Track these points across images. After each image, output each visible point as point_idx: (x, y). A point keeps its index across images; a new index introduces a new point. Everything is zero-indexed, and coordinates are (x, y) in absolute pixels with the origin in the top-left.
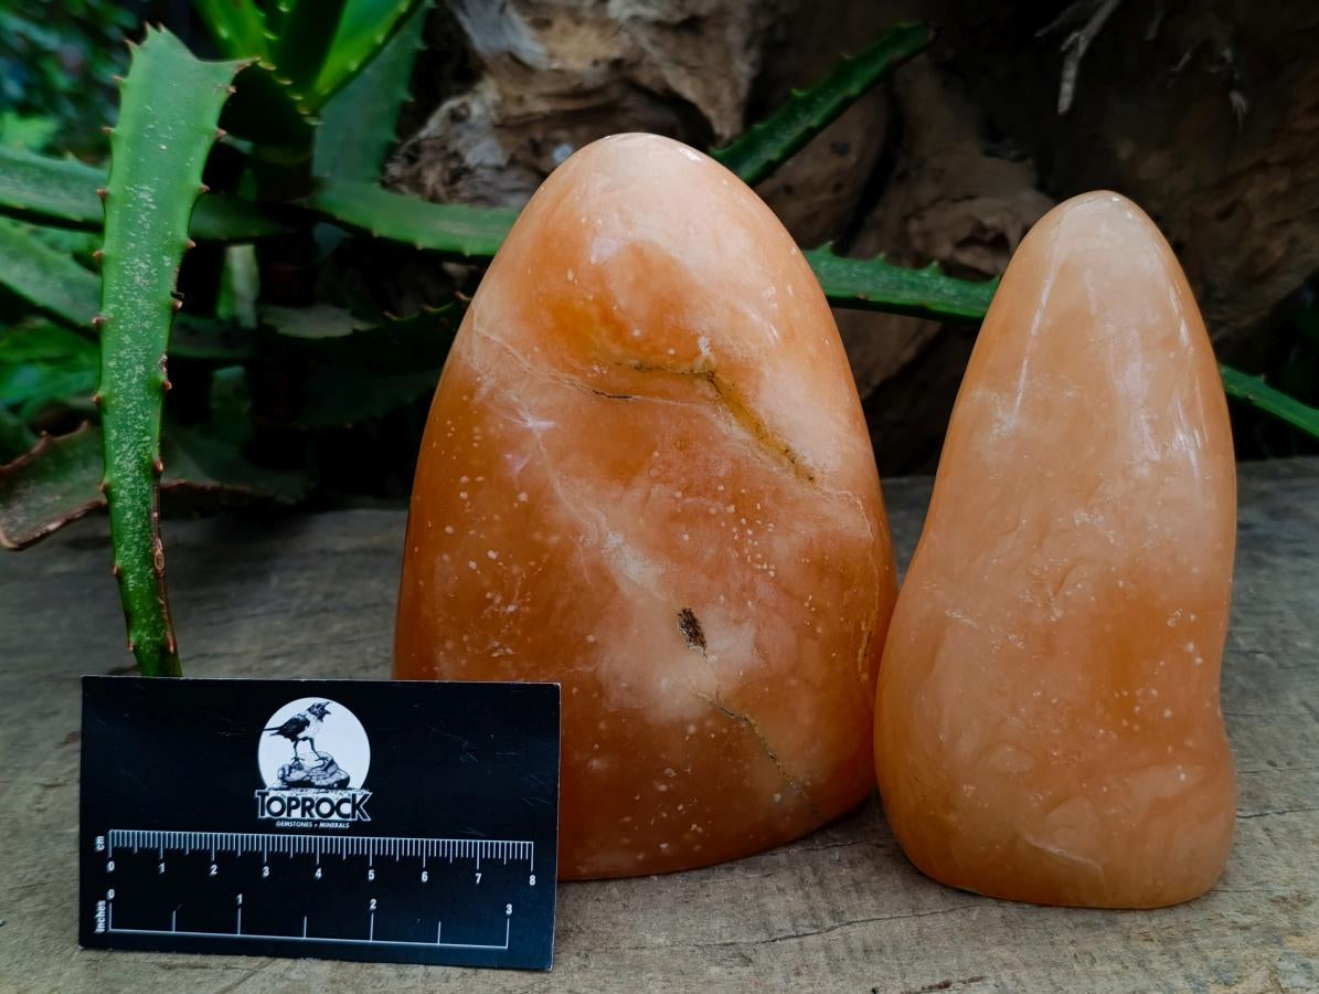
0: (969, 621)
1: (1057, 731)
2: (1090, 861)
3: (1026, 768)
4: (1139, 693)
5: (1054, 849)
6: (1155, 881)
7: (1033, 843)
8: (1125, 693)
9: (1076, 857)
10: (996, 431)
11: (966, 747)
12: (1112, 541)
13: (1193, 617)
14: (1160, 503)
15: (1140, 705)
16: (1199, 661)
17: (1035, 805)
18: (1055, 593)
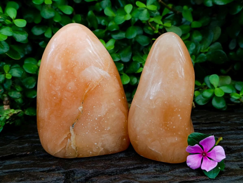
0: (139, 107)
1: (153, 128)
2: (159, 153)
3: (148, 134)
4: (168, 123)
5: (153, 150)
6: (172, 158)
7: (150, 148)
8: (166, 123)
9: (157, 151)
10: (146, 74)
11: (138, 129)
12: (164, 95)
13: (180, 110)
14: (173, 89)
15: (169, 125)
16: (181, 118)
17: (149, 141)
18: (154, 103)
